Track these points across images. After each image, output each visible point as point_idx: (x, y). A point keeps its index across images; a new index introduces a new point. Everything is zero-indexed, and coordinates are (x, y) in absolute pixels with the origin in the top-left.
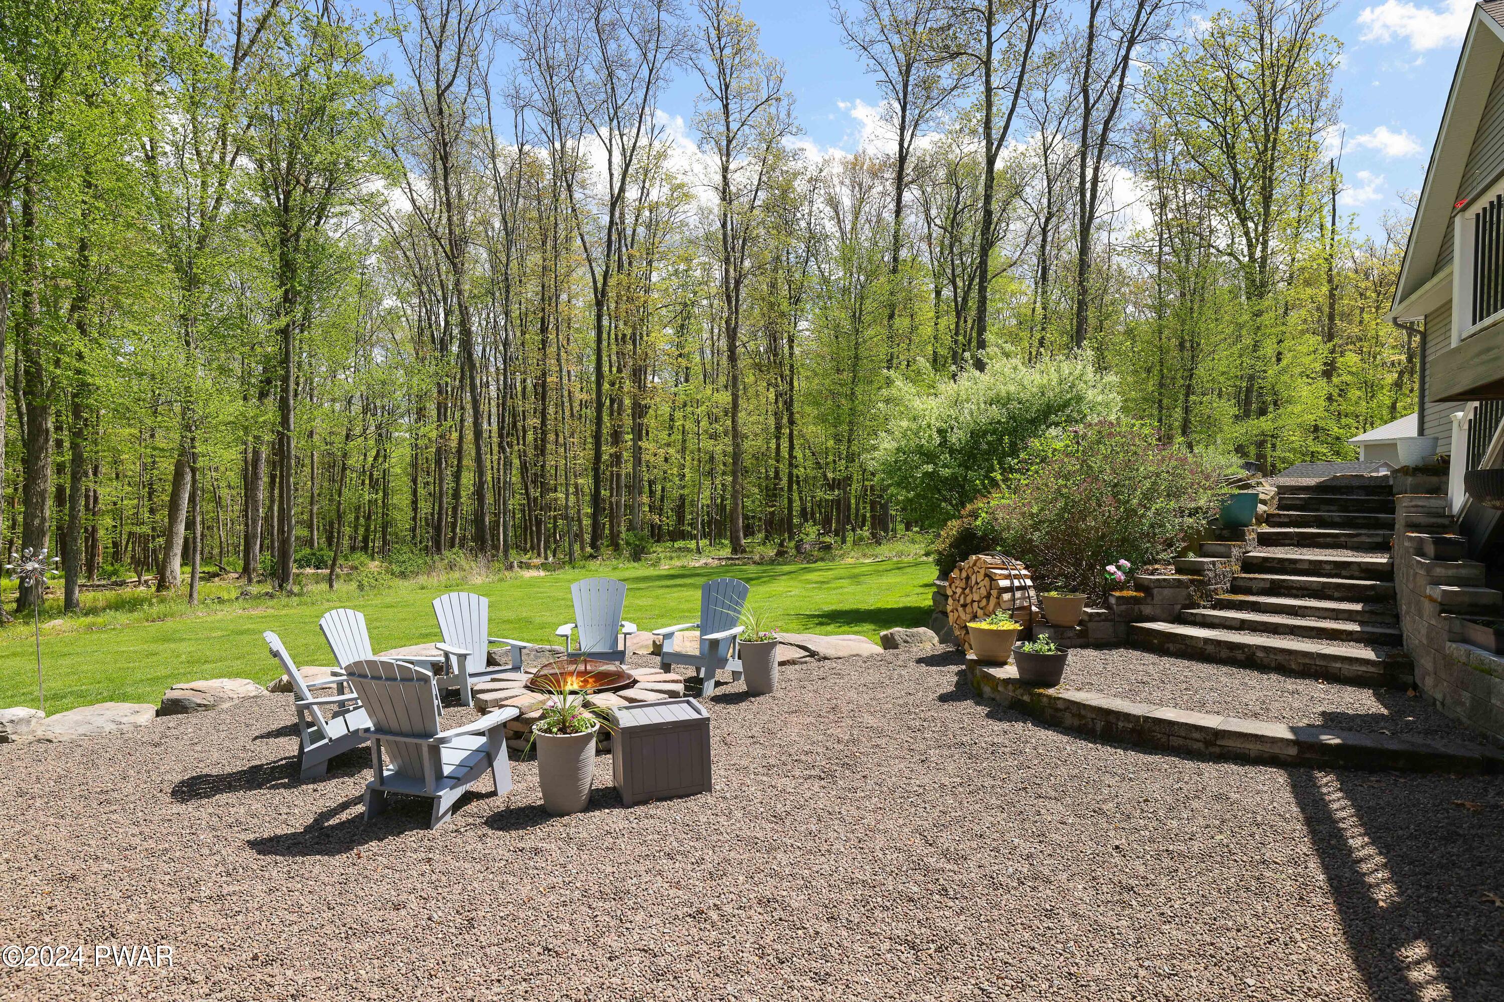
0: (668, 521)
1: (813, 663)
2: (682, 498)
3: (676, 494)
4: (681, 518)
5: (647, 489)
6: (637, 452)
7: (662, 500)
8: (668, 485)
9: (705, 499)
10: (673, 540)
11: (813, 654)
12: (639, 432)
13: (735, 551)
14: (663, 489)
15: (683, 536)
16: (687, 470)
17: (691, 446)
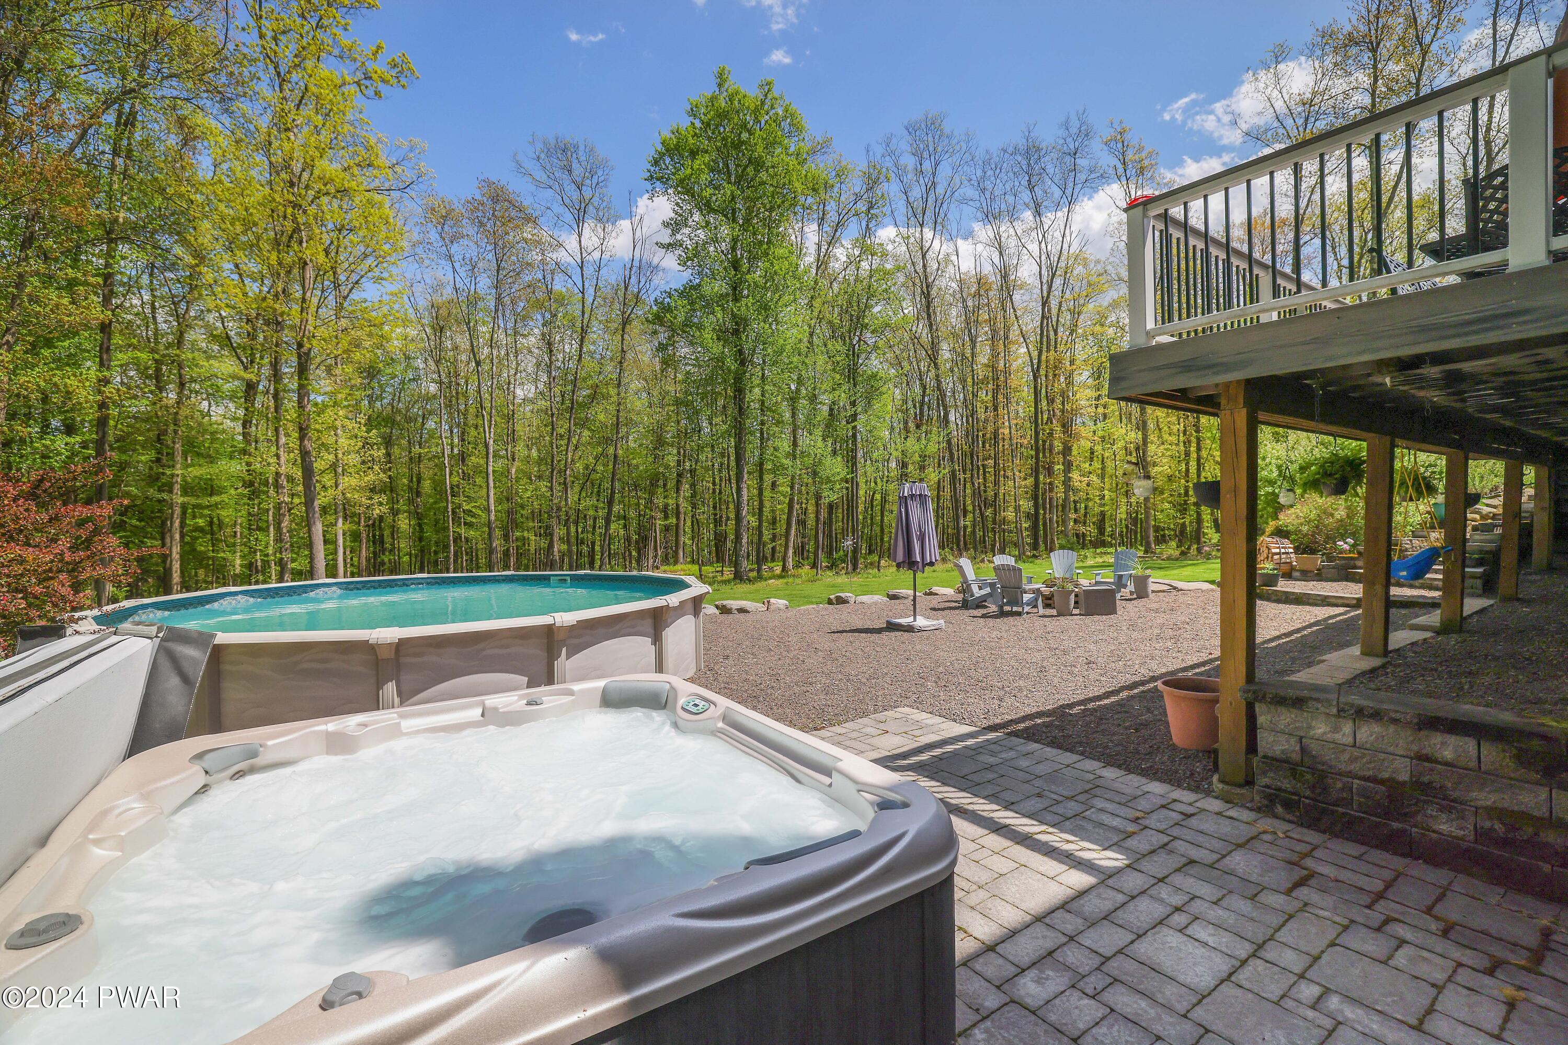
0: (1090, 530)
1: (1175, 593)
2: (1103, 514)
3: (1097, 510)
4: (1101, 530)
5: (1072, 506)
6: (1067, 482)
7: (1085, 516)
8: (1090, 504)
9: (1122, 513)
10: (1096, 548)
11: (1175, 588)
12: (1068, 466)
13: (1146, 552)
14: (1086, 507)
15: (1104, 544)
16: (1106, 492)
17: (1110, 470)
